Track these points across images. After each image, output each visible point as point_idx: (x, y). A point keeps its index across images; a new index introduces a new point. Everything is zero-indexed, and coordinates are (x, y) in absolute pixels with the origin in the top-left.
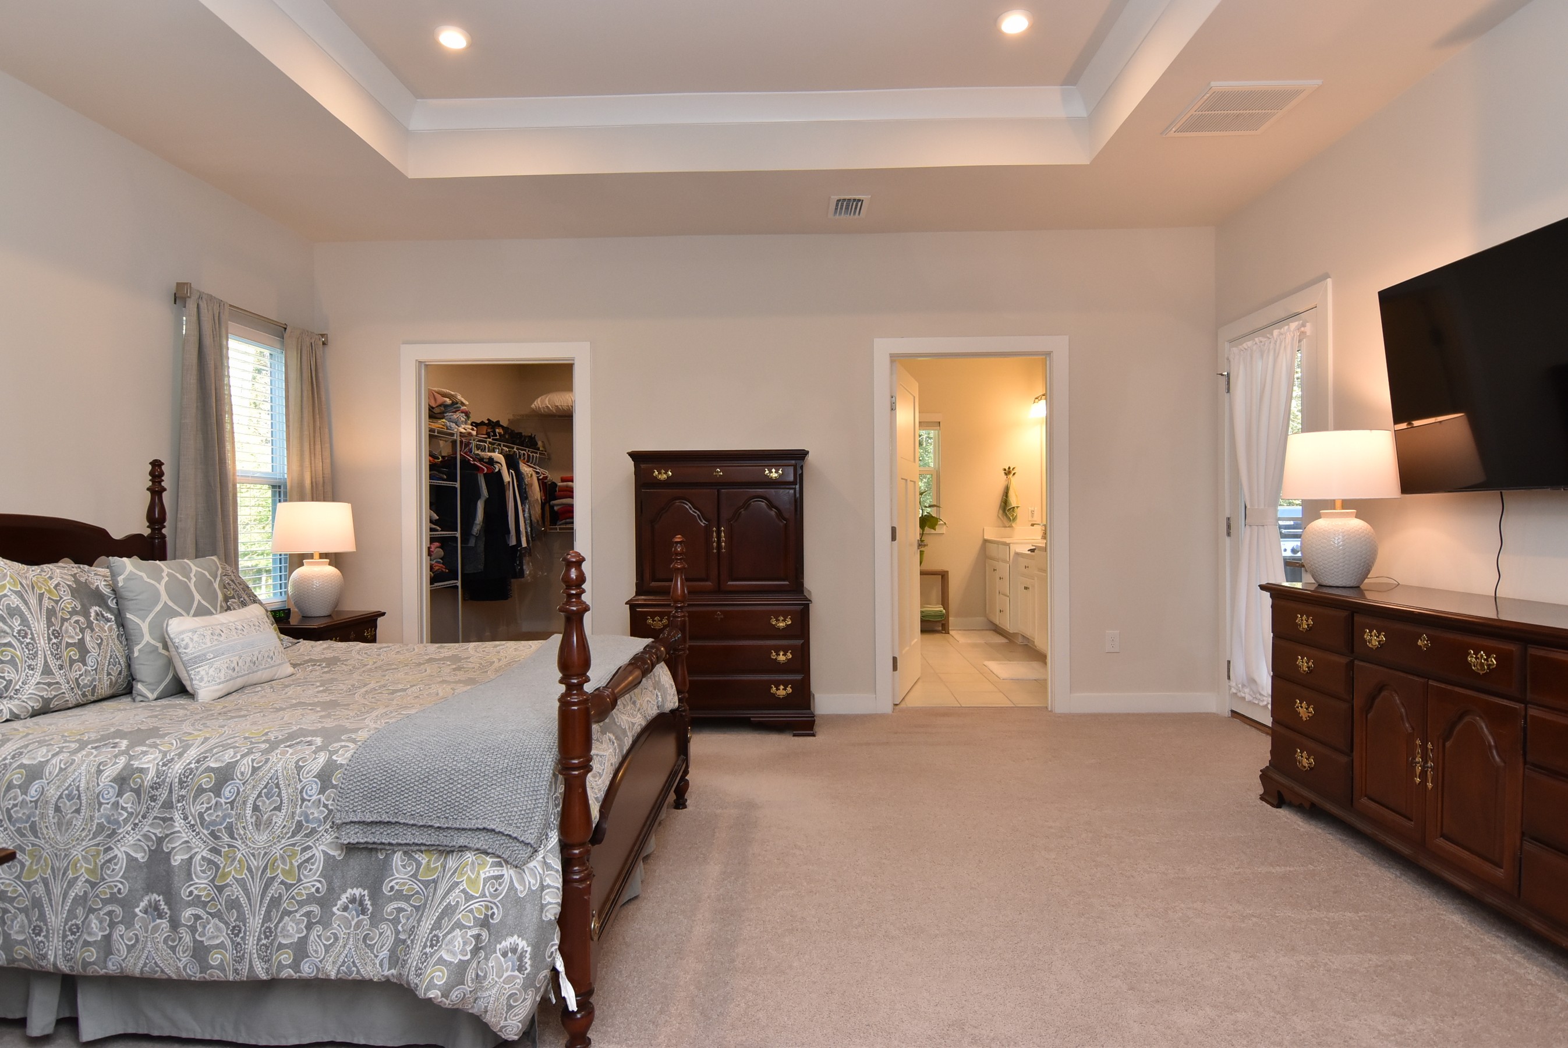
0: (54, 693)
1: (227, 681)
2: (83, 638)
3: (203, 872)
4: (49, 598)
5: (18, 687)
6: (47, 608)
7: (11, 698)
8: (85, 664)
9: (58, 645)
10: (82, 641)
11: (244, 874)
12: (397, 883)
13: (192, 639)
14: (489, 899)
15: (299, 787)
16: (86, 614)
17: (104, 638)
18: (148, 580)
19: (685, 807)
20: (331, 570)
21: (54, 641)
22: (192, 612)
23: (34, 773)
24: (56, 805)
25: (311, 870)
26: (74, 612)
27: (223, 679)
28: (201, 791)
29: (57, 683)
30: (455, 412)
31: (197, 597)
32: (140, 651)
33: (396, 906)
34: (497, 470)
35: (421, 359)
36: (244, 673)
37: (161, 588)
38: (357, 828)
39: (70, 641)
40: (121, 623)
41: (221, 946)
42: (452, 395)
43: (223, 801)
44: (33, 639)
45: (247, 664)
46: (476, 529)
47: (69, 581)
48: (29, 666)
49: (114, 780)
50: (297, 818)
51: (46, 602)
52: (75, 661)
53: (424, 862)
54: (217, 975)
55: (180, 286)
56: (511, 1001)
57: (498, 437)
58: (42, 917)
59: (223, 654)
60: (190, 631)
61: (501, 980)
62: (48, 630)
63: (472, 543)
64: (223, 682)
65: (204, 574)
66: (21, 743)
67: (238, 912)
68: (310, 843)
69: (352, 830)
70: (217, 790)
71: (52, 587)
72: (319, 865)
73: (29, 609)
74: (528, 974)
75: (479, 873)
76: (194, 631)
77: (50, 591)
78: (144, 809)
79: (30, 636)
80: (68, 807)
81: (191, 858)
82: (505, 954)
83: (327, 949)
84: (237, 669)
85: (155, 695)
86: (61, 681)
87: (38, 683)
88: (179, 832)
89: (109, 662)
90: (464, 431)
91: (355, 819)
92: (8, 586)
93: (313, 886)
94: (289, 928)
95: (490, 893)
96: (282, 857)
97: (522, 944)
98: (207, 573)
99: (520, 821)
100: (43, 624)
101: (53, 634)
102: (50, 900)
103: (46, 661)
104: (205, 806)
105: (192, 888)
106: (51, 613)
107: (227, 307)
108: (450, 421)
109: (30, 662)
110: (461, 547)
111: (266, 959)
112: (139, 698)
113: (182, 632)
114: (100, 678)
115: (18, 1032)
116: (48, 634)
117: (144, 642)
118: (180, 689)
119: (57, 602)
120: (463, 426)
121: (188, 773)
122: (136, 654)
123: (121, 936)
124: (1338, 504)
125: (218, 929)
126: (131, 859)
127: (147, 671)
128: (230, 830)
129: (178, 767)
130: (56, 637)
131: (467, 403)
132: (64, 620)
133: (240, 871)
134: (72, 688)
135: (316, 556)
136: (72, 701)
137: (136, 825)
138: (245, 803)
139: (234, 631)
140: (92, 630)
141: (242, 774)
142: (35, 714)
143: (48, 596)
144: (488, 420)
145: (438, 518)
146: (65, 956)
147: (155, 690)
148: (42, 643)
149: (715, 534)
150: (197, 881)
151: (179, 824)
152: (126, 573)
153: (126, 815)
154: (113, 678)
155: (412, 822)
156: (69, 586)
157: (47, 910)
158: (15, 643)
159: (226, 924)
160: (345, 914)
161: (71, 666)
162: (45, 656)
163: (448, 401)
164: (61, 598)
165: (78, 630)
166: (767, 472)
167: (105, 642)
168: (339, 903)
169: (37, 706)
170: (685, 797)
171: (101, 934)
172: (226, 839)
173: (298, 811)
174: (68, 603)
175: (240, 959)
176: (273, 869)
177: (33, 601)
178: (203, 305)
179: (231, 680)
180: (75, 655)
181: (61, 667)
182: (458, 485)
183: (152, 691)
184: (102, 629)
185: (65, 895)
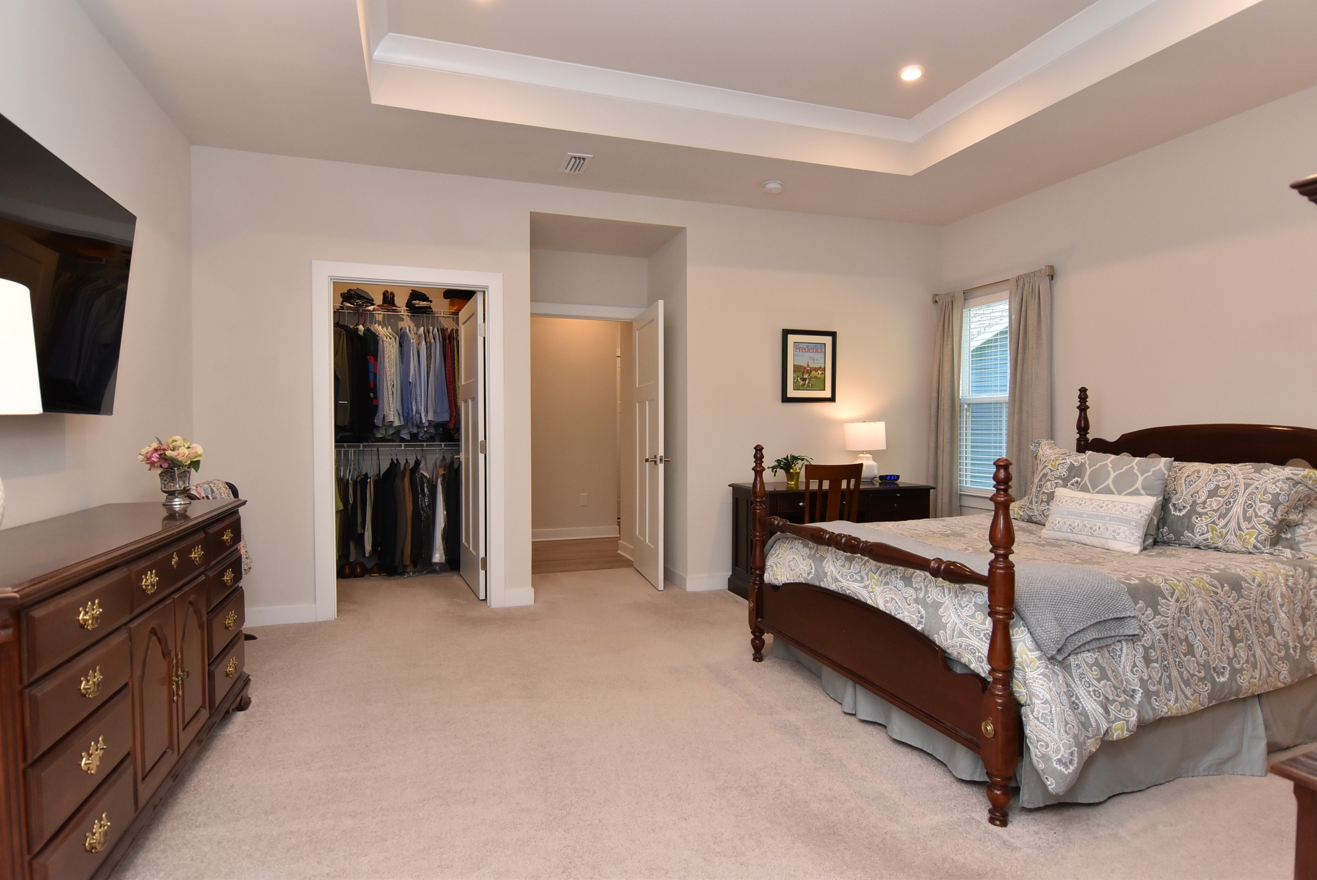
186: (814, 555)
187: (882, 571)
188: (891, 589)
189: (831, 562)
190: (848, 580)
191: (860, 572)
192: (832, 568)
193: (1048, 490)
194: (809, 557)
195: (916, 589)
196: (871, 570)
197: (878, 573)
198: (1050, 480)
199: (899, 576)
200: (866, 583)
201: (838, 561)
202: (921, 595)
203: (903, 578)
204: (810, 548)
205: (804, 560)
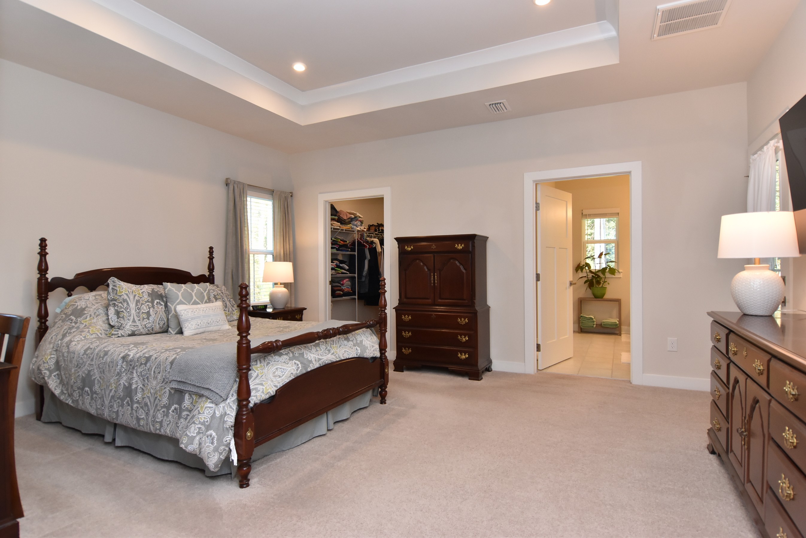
0: (136, 329)
1: (195, 329)
2: (149, 311)
3: (140, 392)
4: (138, 296)
5: (124, 326)
6: (137, 300)
7: (122, 330)
8: (149, 320)
9: (139, 313)
10: (149, 312)
11: (149, 395)
12: (186, 405)
13: (184, 313)
14: (206, 415)
15: (165, 366)
16: (152, 302)
17: (158, 311)
18: (175, 291)
19: (385, 403)
20: (284, 290)
21: (138, 311)
22: (191, 303)
23: (106, 353)
24: (109, 364)
25: (165, 396)
26: (148, 301)
27: (193, 329)
28: (141, 364)
29: (137, 326)
30: (356, 221)
31: (194, 298)
32: (171, 316)
33: (186, 413)
34: (374, 246)
35: (327, 199)
36: (203, 327)
37: (180, 294)
38: (176, 383)
39: (144, 311)
40: (166, 306)
41: (143, 419)
42: (355, 214)
43: (147, 368)
44: (130, 310)
45: (205, 324)
46: (365, 273)
47: (149, 290)
48: (128, 319)
49: (121, 358)
50: (164, 377)
51: (137, 298)
52: (145, 318)
53: (195, 398)
54: (142, 429)
55: (227, 179)
56: (209, 455)
57: (381, 231)
58: (103, 401)
59: (195, 319)
60: (184, 310)
61: (206, 446)
62: (136, 307)
63: (363, 279)
64: (194, 329)
65: (200, 290)
66: (110, 343)
67: (148, 408)
68: (166, 386)
69: (174, 383)
70: (145, 364)
71: (140, 293)
72: (167, 394)
73: (130, 300)
74: (215, 446)
75: (204, 405)
76: (185, 310)
77: (139, 294)
78: (128, 369)
79: (129, 309)
80: (111, 365)
81: (137, 387)
82: (207, 437)
83: (168, 425)
84: (200, 325)
85: (175, 332)
86: (139, 325)
87: (131, 325)
88: (134, 377)
89: (159, 320)
90: (359, 229)
91: (175, 379)
92: (124, 292)
93: (165, 402)
94: (159, 416)
95: (206, 413)
96: (159, 390)
97: (214, 434)
98: (201, 289)
99: (221, 387)
100: (134, 305)
101: (137, 309)
102: (105, 396)
103: (134, 318)
104: (142, 369)
105: (137, 397)
106: (138, 301)
107: (246, 186)
108: (354, 225)
109: (128, 318)
110: (358, 281)
111: (153, 426)
112: (169, 333)
113: (181, 311)
114: (155, 325)
115: (102, 438)
116: (136, 309)
117: (172, 314)
118: (181, 332)
119: (141, 298)
120: (359, 227)
121: (140, 357)
122: (170, 318)
123: (120, 410)
124: (757, 261)
125: (142, 412)
126: (124, 385)
127: (173, 324)
128: (147, 378)
129: (138, 355)
130: (138, 310)
131: (362, 216)
132: (142, 304)
133: (148, 393)
134: (143, 328)
135: (279, 284)
136: (144, 332)
137: (126, 373)
138: (152, 369)
139: (211, 310)
140: (154, 308)
141: (152, 359)
142: (130, 335)
143: (138, 295)
144: (377, 223)
145: (348, 268)
146: (109, 415)
147: (175, 331)
148: (133, 312)
149: (432, 276)
150: (138, 395)
151: (135, 375)
152: (168, 288)
153: (124, 370)
154: (161, 326)
155: (190, 383)
156: (148, 292)
157: (105, 399)
158: (124, 311)
159: (144, 411)
160: (173, 413)
161: (143, 320)
162: (134, 316)
163: (353, 216)
164: (143, 296)
165: (148, 308)
166: (457, 245)
167: (158, 313)
168: (172, 409)
169: (130, 333)
170: (386, 399)
171: (117, 409)
172: (146, 381)
173: (164, 374)
174: (146, 298)
175: (147, 424)
176: (157, 394)
177: (132, 297)
178: (236, 186)
179: (197, 329)
180: (145, 316)
181: (139, 320)
182: (356, 253)
183: (174, 331)
184: (158, 308)
185: (109, 395)
186: (294, 356)
187: (336, 342)
188: (343, 347)
189: (309, 354)
190: (326, 356)
191: (327, 348)
192: (312, 355)
193: (145, 310)
194: (291, 359)
195: (352, 341)
196: (331, 344)
197: (335, 344)
198: (144, 304)
199: (343, 340)
200: (332, 352)
201: (311, 350)
202: (355, 342)
203: (345, 339)
204: (286, 354)
205: (288, 364)
